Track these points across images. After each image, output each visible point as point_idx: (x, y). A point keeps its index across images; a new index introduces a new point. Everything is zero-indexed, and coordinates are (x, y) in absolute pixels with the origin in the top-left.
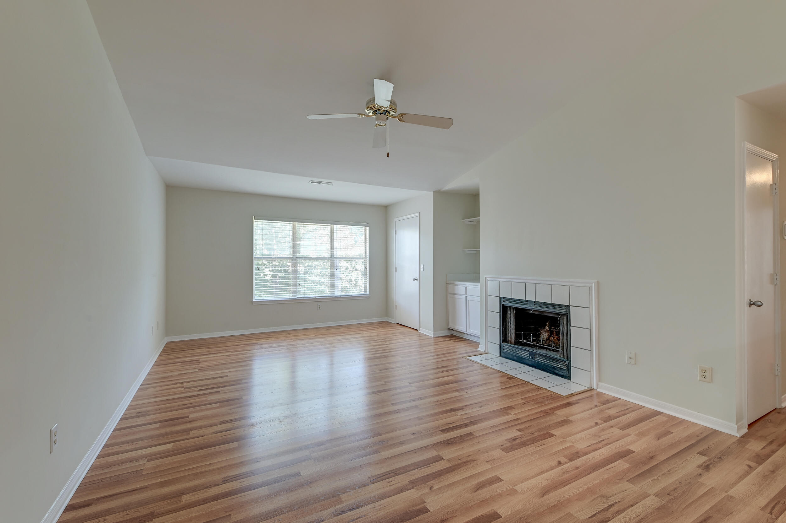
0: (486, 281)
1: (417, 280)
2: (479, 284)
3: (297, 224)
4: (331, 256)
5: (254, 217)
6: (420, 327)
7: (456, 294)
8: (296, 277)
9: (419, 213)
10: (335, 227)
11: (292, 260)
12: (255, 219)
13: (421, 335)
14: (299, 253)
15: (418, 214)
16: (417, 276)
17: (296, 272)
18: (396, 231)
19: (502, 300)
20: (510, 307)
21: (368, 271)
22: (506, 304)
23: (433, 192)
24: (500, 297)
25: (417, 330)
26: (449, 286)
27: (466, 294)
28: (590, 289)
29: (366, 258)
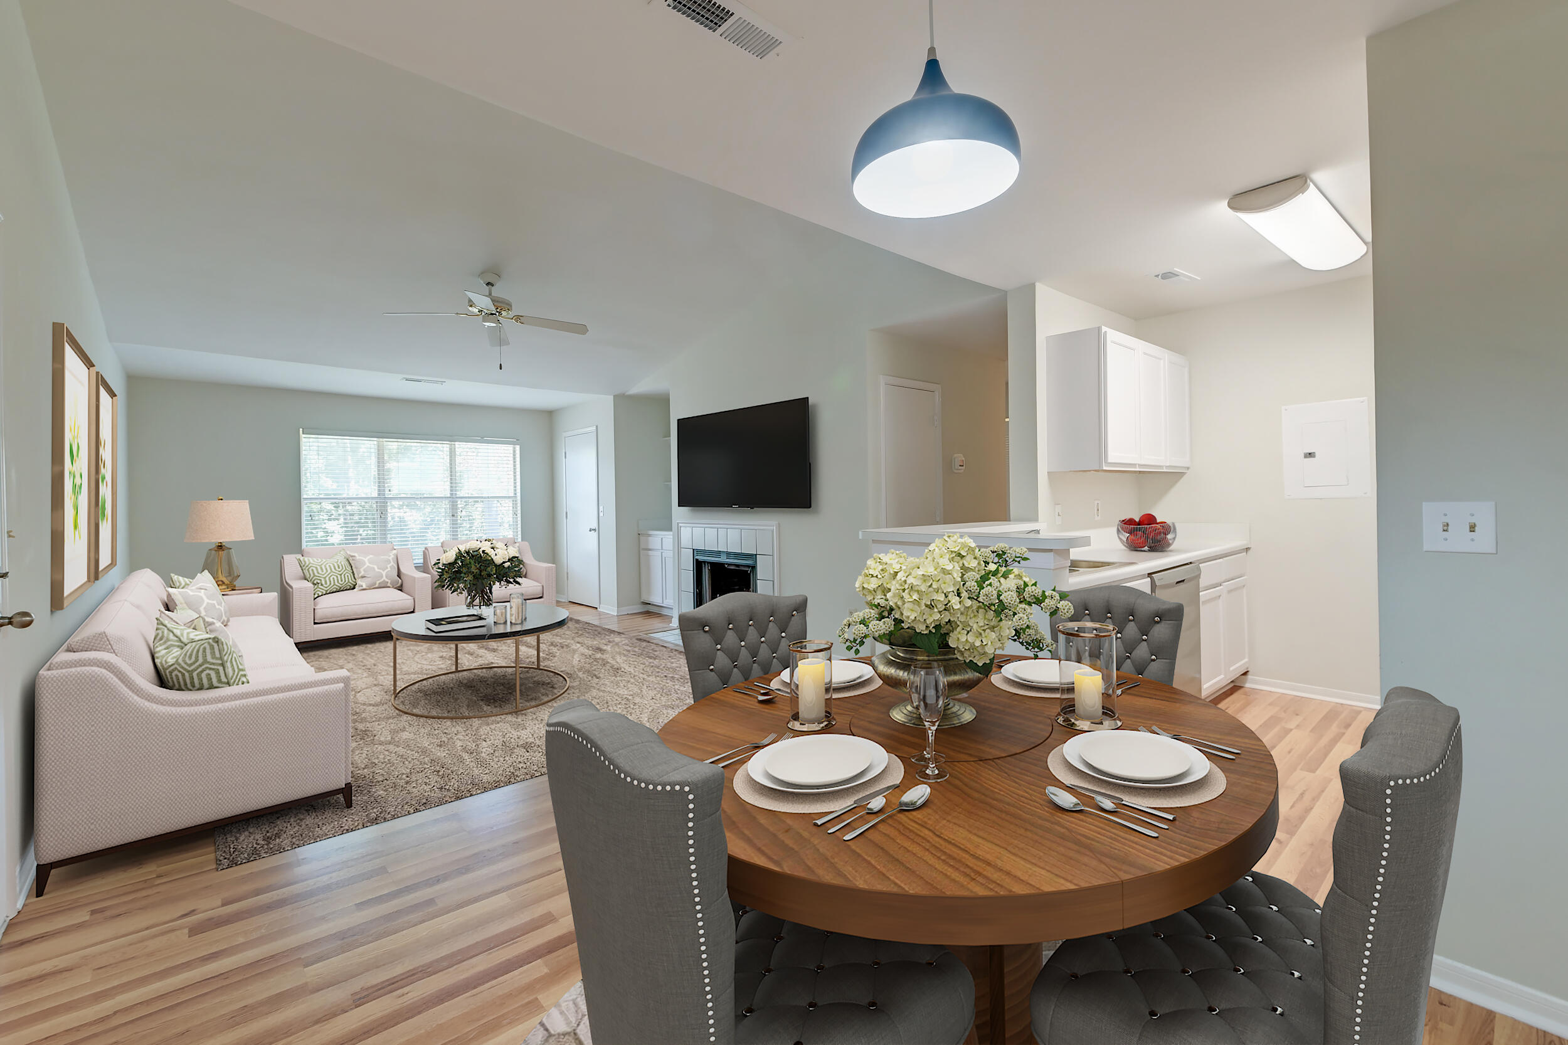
0: (679, 529)
1: (595, 530)
2: (671, 533)
3: (386, 441)
4: (452, 494)
5: (301, 429)
6: (600, 603)
7: (650, 550)
8: (385, 530)
9: (597, 426)
10: (457, 446)
11: (377, 502)
12: (303, 433)
13: (602, 617)
14: (390, 491)
15: (594, 428)
16: (595, 526)
17: (384, 522)
18: (565, 453)
19: (695, 552)
20: (705, 562)
21: (519, 519)
22: (701, 558)
23: (614, 396)
24: (694, 550)
25: (597, 608)
26: (642, 538)
27: (662, 549)
28: (773, 531)
29: (516, 497)
